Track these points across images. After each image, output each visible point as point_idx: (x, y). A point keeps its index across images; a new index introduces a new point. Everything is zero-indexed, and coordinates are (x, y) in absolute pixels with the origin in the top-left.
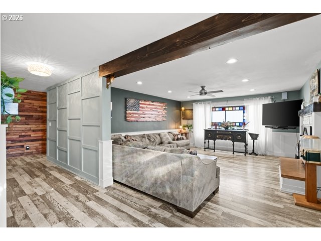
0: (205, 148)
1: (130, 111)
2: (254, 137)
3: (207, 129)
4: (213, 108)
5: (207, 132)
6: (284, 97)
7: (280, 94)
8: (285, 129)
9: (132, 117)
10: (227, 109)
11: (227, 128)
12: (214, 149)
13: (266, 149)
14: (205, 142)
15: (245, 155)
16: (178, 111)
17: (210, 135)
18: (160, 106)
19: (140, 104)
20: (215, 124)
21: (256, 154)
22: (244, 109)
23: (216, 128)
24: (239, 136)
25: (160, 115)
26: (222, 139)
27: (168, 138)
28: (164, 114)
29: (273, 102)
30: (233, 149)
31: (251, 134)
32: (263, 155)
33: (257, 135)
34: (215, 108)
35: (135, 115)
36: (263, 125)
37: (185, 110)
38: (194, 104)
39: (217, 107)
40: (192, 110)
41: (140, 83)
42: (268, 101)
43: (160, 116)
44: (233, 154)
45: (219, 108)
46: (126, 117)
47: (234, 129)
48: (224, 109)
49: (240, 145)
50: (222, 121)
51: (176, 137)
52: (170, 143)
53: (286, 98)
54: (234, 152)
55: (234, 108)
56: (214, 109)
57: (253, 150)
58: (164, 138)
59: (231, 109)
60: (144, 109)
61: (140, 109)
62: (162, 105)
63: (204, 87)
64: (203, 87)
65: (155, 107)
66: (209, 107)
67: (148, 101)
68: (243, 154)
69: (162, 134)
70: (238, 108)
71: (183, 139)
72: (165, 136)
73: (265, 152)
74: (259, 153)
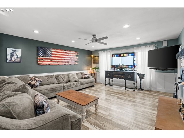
0: (106, 85)
1: (41, 57)
2: (141, 76)
4: (113, 55)
5: (107, 72)
6: (165, 45)
7: (161, 42)
8: (165, 70)
9: (43, 61)
10: (122, 55)
11: (121, 69)
12: (112, 86)
13: (151, 86)
14: (106, 80)
15: (134, 90)
16: (89, 58)
17: (109, 75)
18: (72, 54)
20: (113, 67)
21: (142, 90)
22: (134, 55)
23: (114, 70)
24: (129, 76)
25: (72, 60)
26: (117, 78)
27: (75, 78)
28: (76, 59)
29: (156, 49)
30: (125, 86)
31: (138, 74)
32: (148, 91)
33: (143, 75)
34: (114, 54)
35: (47, 60)
36: (148, 67)
37: (94, 57)
38: (100, 52)
40: (99, 57)
42: (152, 48)
43: (73, 61)
44: (125, 89)
45: (117, 54)
46: (37, 62)
47: (126, 70)
48: (120, 55)
49: (130, 83)
50: (118, 65)
51: (84, 77)
52: (76, 81)
53: (166, 45)
54: (126, 88)
55: (127, 55)
56: (113, 56)
57: (141, 87)
58: (71, 77)
59: (125, 55)
60: (56, 56)
61: (52, 55)
62: (74, 53)
64: (94, 36)
65: (68, 54)
66: (109, 55)
68: (133, 90)
69: (70, 74)
70: (130, 55)
71: (89, 78)
72: (73, 76)
73: (150, 88)
74: (145, 89)
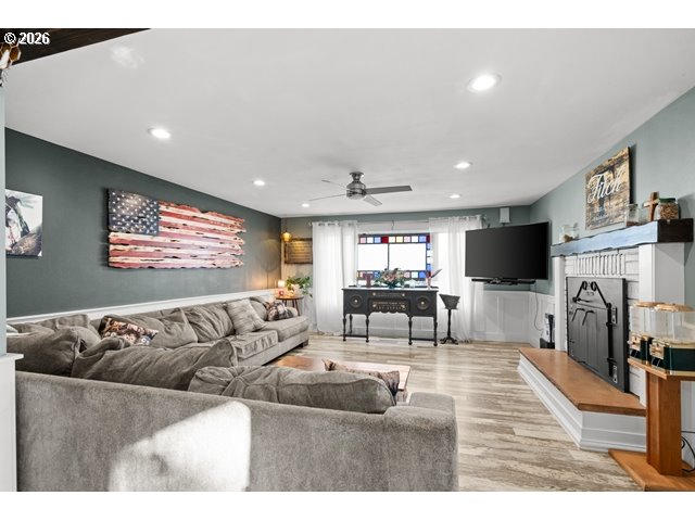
0: (345, 336)
1: (122, 235)
2: (451, 302)
3: (347, 287)
4: (361, 236)
5: (349, 294)
6: (505, 217)
7: (495, 210)
8: (513, 283)
9: (130, 254)
10: (391, 239)
11: (392, 285)
12: (367, 337)
13: (472, 327)
14: (345, 321)
15: (436, 345)
16: (272, 242)
17: (357, 301)
18: (226, 225)
19: (163, 213)
20: (367, 276)
21: (454, 342)
22: (428, 241)
23: (369, 285)
24: (420, 303)
25: (225, 250)
26: (384, 311)
28: (237, 247)
29: (486, 227)
30: (410, 333)
31: (444, 298)
32: (467, 342)
33: (456, 299)
34: (364, 236)
35: (142, 249)
36: (467, 275)
37: (292, 240)
38: (315, 225)
39: (370, 236)
40: (311, 239)
41: (161, 134)
42: (475, 225)
43: (227, 254)
44: (410, 344)
45: (374, 236)
46: (106, 254)
47: (408, 286)
48: (384, 239)
49: (423, 323)
50: (382, 269)
51: (273, 312)
52: (257, 330)
53: (508, 221)
54: (411, 339)
55: (407, 239)
56: (363, 240)
57: (449, 333)
58: (242, 316)
59: (400, 239)
60: (175, 231)
61: (162, 229)
62: (232, 222)
63: (359, 174)
64: (356, 176)
65: (212, 227)
66: (350, 236)
67: (189, 206)
68: (431, 344)
69: (233, 304)
70: (415, 239)
71: (291, 315)
72: (243, 309)
73: (471, 334)
74: (460, 338)
